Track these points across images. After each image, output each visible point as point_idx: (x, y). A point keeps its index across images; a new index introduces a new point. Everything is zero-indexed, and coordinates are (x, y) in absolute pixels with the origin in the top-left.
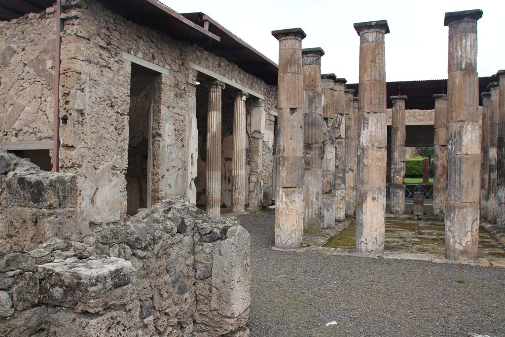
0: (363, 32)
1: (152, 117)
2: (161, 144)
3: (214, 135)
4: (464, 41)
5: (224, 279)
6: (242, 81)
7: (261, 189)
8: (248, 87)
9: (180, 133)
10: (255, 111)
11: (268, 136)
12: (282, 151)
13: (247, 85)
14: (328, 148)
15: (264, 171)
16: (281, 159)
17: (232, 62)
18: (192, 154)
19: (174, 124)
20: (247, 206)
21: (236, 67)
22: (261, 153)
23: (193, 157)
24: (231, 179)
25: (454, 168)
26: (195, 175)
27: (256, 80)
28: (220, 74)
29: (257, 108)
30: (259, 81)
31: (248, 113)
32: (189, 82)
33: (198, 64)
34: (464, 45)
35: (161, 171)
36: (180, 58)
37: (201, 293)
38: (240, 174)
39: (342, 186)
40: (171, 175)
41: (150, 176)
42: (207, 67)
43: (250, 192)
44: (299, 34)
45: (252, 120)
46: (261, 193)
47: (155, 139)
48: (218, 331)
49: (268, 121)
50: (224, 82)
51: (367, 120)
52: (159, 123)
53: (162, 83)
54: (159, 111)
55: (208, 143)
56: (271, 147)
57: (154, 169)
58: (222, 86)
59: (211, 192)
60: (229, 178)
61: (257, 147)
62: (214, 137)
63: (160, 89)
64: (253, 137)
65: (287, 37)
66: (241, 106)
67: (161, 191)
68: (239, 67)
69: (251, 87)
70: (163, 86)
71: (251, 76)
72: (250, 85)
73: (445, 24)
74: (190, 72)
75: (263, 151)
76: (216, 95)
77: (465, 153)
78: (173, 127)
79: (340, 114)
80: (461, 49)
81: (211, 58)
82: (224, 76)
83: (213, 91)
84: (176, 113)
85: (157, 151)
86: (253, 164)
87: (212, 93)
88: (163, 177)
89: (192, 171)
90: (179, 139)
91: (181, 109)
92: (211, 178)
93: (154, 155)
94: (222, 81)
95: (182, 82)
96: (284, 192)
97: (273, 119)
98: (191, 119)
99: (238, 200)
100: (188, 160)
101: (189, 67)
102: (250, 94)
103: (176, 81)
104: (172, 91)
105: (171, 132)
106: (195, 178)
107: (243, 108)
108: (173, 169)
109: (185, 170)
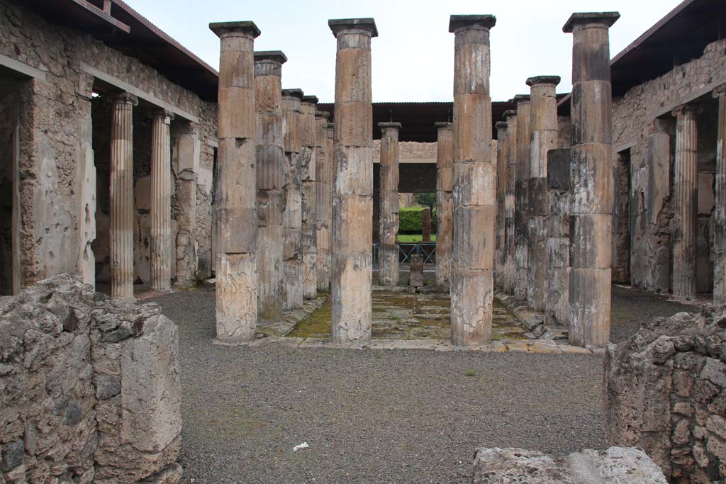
0: (341, 33)
1: (18, 147)
2: (35, 190)
3: (122, 176)
4: (474, 55)
5: (140, 396)
6: (164, 94)
7: (194, 256)
8: (173, 103)
9: (66, 173)
10: (184, 141)
11: (204, 177)
12: (224, 200)
13: (172, 100)
14: (292, 195)
15: (199, 229)
16: (223, 212)
17: (149, 66)
18: (87, 205)
19: (57, 158)
20: (173, 280)
21: (156, 72)
22: (193, 202)
23: (89, 209)
24: (149, 241)
25: (461, 223)
26: (92, 236)
27: (185, 93)
28: (131, 83)
29: (188, 136)
30: (190, 96)
31: (174, 142)
32: (81, 93)
33: (95, 66)
34: (473, 60)
35: (36, 232)
36: (64, 55)
37: (104, 419)
38: (162, 233)
39: (313, 249)
40: (52, 237)
41: (17, 240)
42: (110, 71)
43: (177, 260)
44: (250, 30)
45: (180, 151)
46: (195, 260)
47: (25, 181)
48: (134, 475)
49: (205, 155)
50: (137, 95)
51: (345, 157)
52: (30, 156)
53: (34, 93)
54: (31, 137)
55: (112, 188)
56: (208, 193)
57: (24, 228)
58: (133, 101)
59: (119, 261)
60: (146, 239)
61: (188, 194)
62: (122, 179)
63: (30, 102)
64: (181, 179)
65: (233, 34)
66: (162, 132)
67: (37, 263)
68: (160, 73)
69: (179, 104)
70: (35, 99)
71: (179, 88)
72: (177, 101)
73: (451, 31)
74: (81, 78)
75: (197, 199)
76: (124, 116)
77: (475, 203)
78: (54, 164)
79: (309, 147)
80: (470, 64)
81: (116, 59)
82: (137, 86)
83: (119, 109)
84: (58, 142)
85: (28, 200)
86: (182, 219)
87: (117, 112)
88: (39, 241)
89: (89, 231)
90: (65, 182)
91: (67, 135)
92: (118, 240)
93: (23, 207)
94: (132, 94)
95: (68, 93)
96: (229, 260)
97: (211, 151)
98: (85, 150)
99: (161, 272)
100: (80, 214)
101: (79, 70)
102: (176, 115)
103: (58, 91)
104: (53, 106)
105: (52, 171)
106: (92, 241)
107: (165, 134)
108: (56, 227)
109: (76, 229)
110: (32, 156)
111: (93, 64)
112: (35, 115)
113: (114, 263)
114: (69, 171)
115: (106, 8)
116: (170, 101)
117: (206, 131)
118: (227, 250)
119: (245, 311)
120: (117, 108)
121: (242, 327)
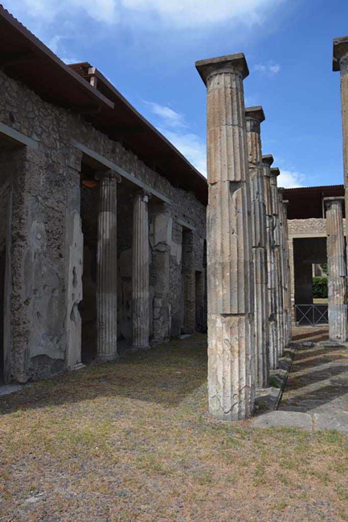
1: (11, 211)
2: (24, 252)
3: (108, 244)
6: (143, 177)
7: (168, 316)
8: (150, 185)
10: (159, 219)
11: (176, 250)
13: (150, 183)
15: (172, 294)
17: (130, 151)
18: (74, 268)
19: (46, 223)
20: (151, 337)
21: (136, 157)
22: (167, 270)
23: (76, 272)
24: (130, 303)
26: (79, 298)
27: (160, 178)
28: (115, 162)
29: (162, 215)
30: (164, 181)
31: (151, 220)
32: (71, 165)
33: (83, 143)
35: (23, 293)
36: (56, 130)
38: (142, 296)
40: (40, 298)
41: (7, 299)
42: (97, 150)
43: (154, 319)
45: (156, 227)
46: (169, 320)
47: (15, 243)
49: (175, 232)
50: (121, 174)
52: (21, 219)
53: (26, 160)
54: (21, 202)
55: (98, 255)
56: (179, 263)
57: (13, 289)
58: (118, 179)
59: (104, 321)
60: (128, 302)
61: (163, 263)
62: (107, 247)
63: (23, 167)
64: (157, 250)
66: (141, 208)
67: (25, 323)
68: (140, 158)
69: (155, 186)
70: (27, 165)
71: (155, 173)
72: (153, 184)
74: (71, 151)
75: (170, 268)
76: (109, 190)
78: (44, 228)
81: (102, 140)
82: (120, 166)
83: (105, 185)
84: (49, 207)
85: (18, 261)
86: (158, 284)
87: (103, 187)
88: (27, 302)
89: (75, 293)
90: (54, 245)
91: (57, 202)
92: (104, 303)
93: (13, 268)
94: (117, 172)
95: (59, 163)
96: (225, 322)
97: (181, 229)
98: (73, 218)
99: (141, 330)
100: (68, 277)
101: (70, 144)
102: (153, 195)
103: (49, 161)
104: (44, 174)
105: (41, 235)
106: (78, 302)
107: (144, 211)
108: (44, 289)
109: (64, 290)
110: (22, 219)
111: (82, 141)
112: (26, 180)
113: (100, 322)
114: (58, 236)
115: (92, 83)
116: (148, 183)
117: (176, 211)
118: (223, 310)
119: (244, 383)
120: (104, 184)
121: (240, 402)
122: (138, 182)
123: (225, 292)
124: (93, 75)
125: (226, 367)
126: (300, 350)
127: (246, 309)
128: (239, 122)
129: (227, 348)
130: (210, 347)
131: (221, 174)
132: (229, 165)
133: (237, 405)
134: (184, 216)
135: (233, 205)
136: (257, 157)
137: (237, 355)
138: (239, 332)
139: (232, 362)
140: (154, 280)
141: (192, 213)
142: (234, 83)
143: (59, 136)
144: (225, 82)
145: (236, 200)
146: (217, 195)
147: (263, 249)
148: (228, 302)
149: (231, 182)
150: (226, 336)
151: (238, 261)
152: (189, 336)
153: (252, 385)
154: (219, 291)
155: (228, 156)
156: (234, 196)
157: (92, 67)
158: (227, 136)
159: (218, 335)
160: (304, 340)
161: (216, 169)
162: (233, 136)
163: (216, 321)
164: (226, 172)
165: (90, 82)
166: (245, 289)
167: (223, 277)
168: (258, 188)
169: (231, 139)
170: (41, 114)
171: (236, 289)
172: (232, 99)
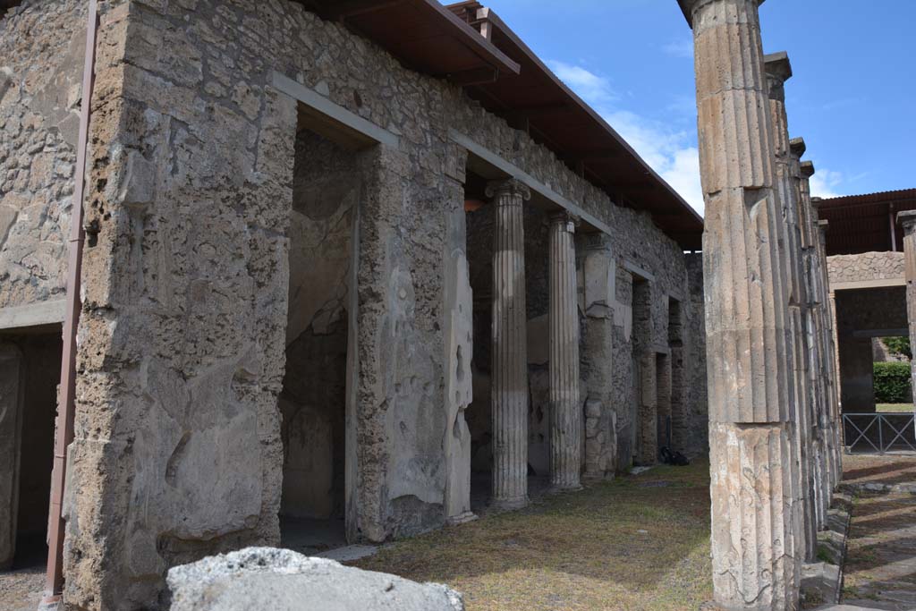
1: (357, 253)
2: (380, 319)
3: (510, 305)
6: (565, 188)
7: (612, 433)
8: (577, 203)
9: (428, 298)
10: (592, 261)
11: (623, 316)
13: (576, 199)
15: (617, 393)
17: (542, 145)
18: (459, 347)
19: (414, 271)
20: (583, 469)
21: (552, 155)
22: (608, 350)
23: (462, 354)
24: (545, 410)
26: (467, 399)
27: (592, 190)
28: (519, 165)
29: (597, 254)
30: (599, 195)
31: (580, 265)
32: (449, 174)
33: (468, 135)
35: (378, 390)
36: (426, 115)
38: (567, 397)
40: (405, 397)
41: (352, 399)
42: (489, 145)
43: (586, 438)
45: (587, 276)
46: (612, 440)
47: (365, 306)
49: (620, 283)
50: (528, 185)
52: (373, 265)
53: (380, 167)
54: (374, 236)
55: (495, 326)
56: (628, 339)
57: (362, 383)
58: (524, 194)
59: (506, 440)
60: (539, 408)
61: (601, 338)
62: (510, 312)
63: (375, 180)
64: (590, 317)
66: (564, 242)
67: (381, 440)
68: (559, 156)
69: (585, 205)
70: (382, 175)
71: (584, 182)
72: (582, 200)
74: (449, 149)
75: (614, 347)
76: (510, 213)
78: (411, 279)
81: (498, 129)
82: (528, 172)
83: (503, 205)
84: (416, 244)
85: (369, 336)
86: (592, 377)
87: (501, 209)
88: (384, 405)
89: (461, 390)
90: (426, 309)
91: (429, 235)
92: (505, 408)
93: (361, 347)
94: (522, 183)
95: (431, 171)
96: (744, 438)
97: (630, 278)
98: (455, 261)
99: (566, 458)
100: (449, 363)
101: (447, 138)
102: (582, 220)
103: (415, 167)
104: (408, 190)
105: (406, 290)
106: (466, 407)
107: (569, 248)
108: (411, 382)
109: (442, 386)
110: (375, 265)
111: (467, 132)
112: (381, 200)
113: (498, 442)
114: (432, 293)
115: (484, 33)
116: (573, 199)
117: (621, 247)
118: (740, 416)
119: (781, 550)
120: (501, 203)
121: (775, 584)
122: (557, 198)
123: (743, 384)
124: (484, 20)
125: (747, 519)
126: (861, 497)
127: (782, 415)
128: (756, 83)
129: (749, 485)
130: (714, 482)
131: (728, 176)
132: (741, 159)
133: (770, 589)
134: (635, 255)
135: (753, 230)
136: (781, 144)
137: (767, 497)
138: (770, 456)
139: (758, 510)
140: (586, 368)
141: (647, 250)
142: (744, 14)
143: (431, 125)
144: (727, 14)
145: (758, 220)
146: (723, 214)
147: (798, 308)
148: (748, 403)
149: (746, 189)
150: (746, 462)
151: (765, 327)
152: (647, 468)
153: (796, 553)
154: (732, 382)
155: (740, 144)
156: (754, 212)
157: (482, 7)
158: (736, 109)
159: (730, 461)
160: (866, 479)
161: (717, 169)
162: (747, 107)
163: (726, 436)
164: (738, 171)
165: (480, 32)
166: (780, 378)
167: (738, 356)
168: (786, 199)
169: (743, 113)
170: (401, 90)
171: (763, 379)
172: (741, 42)
